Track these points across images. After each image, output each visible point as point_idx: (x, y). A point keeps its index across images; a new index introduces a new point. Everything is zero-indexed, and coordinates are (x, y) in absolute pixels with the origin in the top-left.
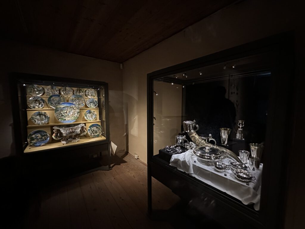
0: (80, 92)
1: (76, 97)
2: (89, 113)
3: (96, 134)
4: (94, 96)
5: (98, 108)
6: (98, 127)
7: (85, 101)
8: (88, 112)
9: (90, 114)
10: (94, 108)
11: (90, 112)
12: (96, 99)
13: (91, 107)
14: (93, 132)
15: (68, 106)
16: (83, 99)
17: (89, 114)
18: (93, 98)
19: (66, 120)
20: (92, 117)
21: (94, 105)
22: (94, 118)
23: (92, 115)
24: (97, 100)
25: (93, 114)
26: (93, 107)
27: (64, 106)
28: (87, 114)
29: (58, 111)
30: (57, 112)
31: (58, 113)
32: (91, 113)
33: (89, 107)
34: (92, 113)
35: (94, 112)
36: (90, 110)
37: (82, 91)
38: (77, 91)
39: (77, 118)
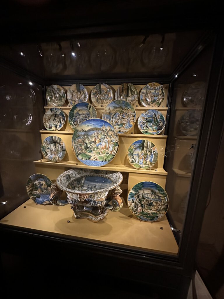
0: (128, 96)
1: (117, 108)
2: (139, 147)
3: (150, 212)
4: (159, 105)
5: (166, 136)
6: (157, 191)
7: (134, 116)
8: (138, 145)
9: (143, 149)
10: (155, 136)
11: (142, 146)
12: (162, 110)
13: (147, 132)
14: (142, 203)
15: (97, 126)
16: (130, 112)
17: (140, 151)
18: (155, 108)
19: (91, 158)
20: (145, 159)
21: (155, 127)
22: (151, 164)
23: (147, 154)
24: (164, 114)
25: (151, 152)
26: (151, 132)
27: (90, 128)
28: (136, 149)
29: (78, 137)
30: (77, 140)
31: (79, 142)
32: (145, 149)
33: (142, 131)
34: (147, 147)
35: (153, 145)
36: (144, 141)
37: (132, 91)
38: (122, 92)
39: (111, 157)
